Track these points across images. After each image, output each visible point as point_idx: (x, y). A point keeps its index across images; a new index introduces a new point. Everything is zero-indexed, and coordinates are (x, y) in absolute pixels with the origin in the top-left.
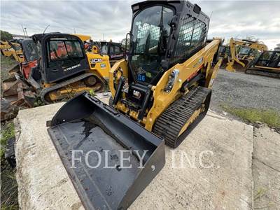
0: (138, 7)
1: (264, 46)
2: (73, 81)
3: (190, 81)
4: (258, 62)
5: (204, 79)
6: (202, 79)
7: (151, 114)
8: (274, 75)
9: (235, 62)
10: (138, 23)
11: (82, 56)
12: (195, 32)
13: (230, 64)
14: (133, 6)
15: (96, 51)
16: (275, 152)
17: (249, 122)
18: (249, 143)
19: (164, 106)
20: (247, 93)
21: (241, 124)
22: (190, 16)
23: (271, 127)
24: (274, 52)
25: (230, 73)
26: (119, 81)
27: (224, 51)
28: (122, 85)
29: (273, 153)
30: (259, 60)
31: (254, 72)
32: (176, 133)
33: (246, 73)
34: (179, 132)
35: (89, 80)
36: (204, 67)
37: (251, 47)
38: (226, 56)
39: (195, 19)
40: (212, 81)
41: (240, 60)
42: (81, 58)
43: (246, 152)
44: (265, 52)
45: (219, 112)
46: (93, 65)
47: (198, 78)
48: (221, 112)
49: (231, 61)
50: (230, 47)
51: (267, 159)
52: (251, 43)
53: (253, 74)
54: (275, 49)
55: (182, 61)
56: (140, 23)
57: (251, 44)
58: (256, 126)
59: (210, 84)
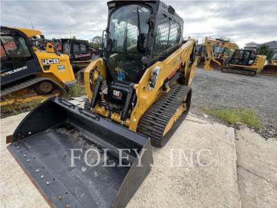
0: (114, 5)
1: (235, 46)
2: (16, 88)
3: (170, 79)
4: (232, 60)
5: (183, 78)
6: (181, 78)
7: (135, 113)
8: (247, 72)
9: (212, 61)
10: (115, 21)
11: (29, 56)
12: (171, 31)
13: (207, 63)
14: (108, 3)
15: (52, 50)
16: (258, 156)
17: (229, 124)
18: (231, 149)
19: (149, 103)
20: (225, 92)
21: (222, 127)
22: (166, 16)
23: (250, 128)
24: (244, 51)
25: (208, 72)
26: (96, 81)
27: (201, 50)
28: (100, 86)
29: (256, 158)
30: (232, 58)
31: (230, 70)
32: (161, 132)
33: (222, 72)
34: (163, 131)
35: (41, 86)
36: (183, 66)
37: (224, 46)
38: (203, 55)
39: (170, 19)
40: (190, 80)
41: (216, 59)
42: (28, 59)
43: (230, 162)
44: (237, 50)
45: (199, 115)
46: (47, 67)
47: (177, 77)
48: (202, 115)
49: (208, 60)
50: (205, 46)
51: (251, 165)
52: (224, 42)
53: (229, 72)
54: (245, 48)
55: (162, 59)
56: (117, 20)
57: (223, 44)
58: (237, 127)
59: (189, 83)
